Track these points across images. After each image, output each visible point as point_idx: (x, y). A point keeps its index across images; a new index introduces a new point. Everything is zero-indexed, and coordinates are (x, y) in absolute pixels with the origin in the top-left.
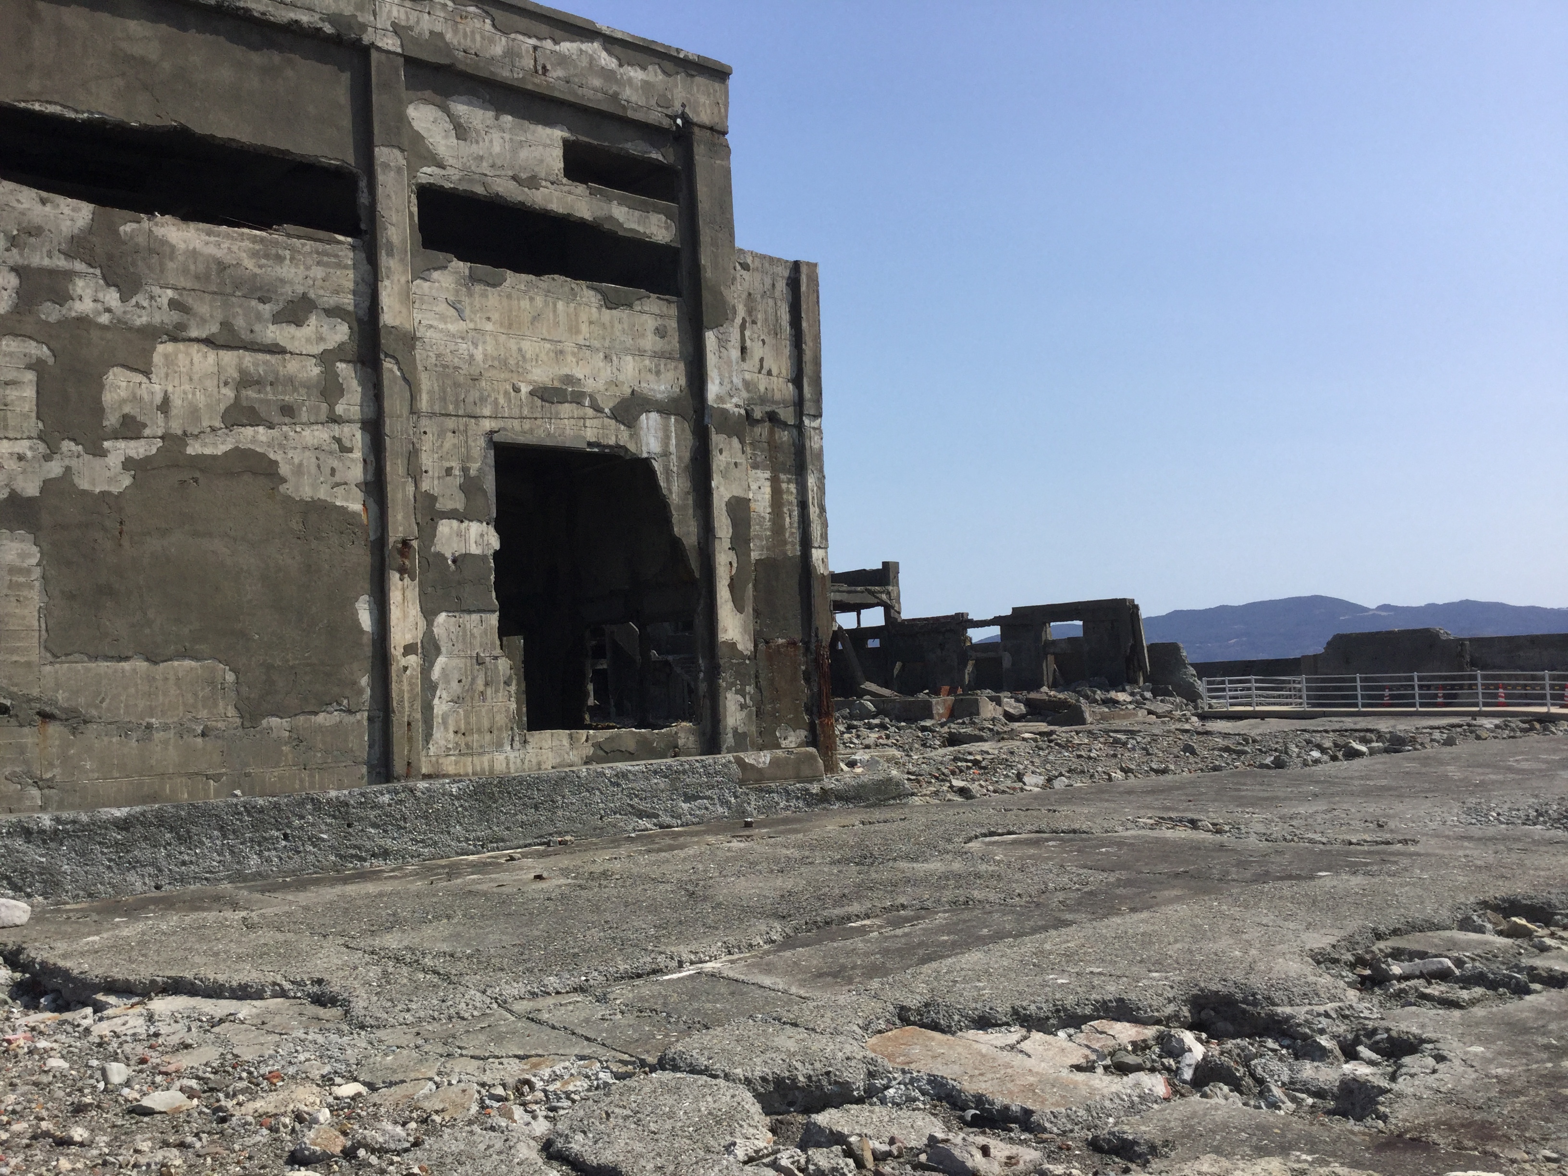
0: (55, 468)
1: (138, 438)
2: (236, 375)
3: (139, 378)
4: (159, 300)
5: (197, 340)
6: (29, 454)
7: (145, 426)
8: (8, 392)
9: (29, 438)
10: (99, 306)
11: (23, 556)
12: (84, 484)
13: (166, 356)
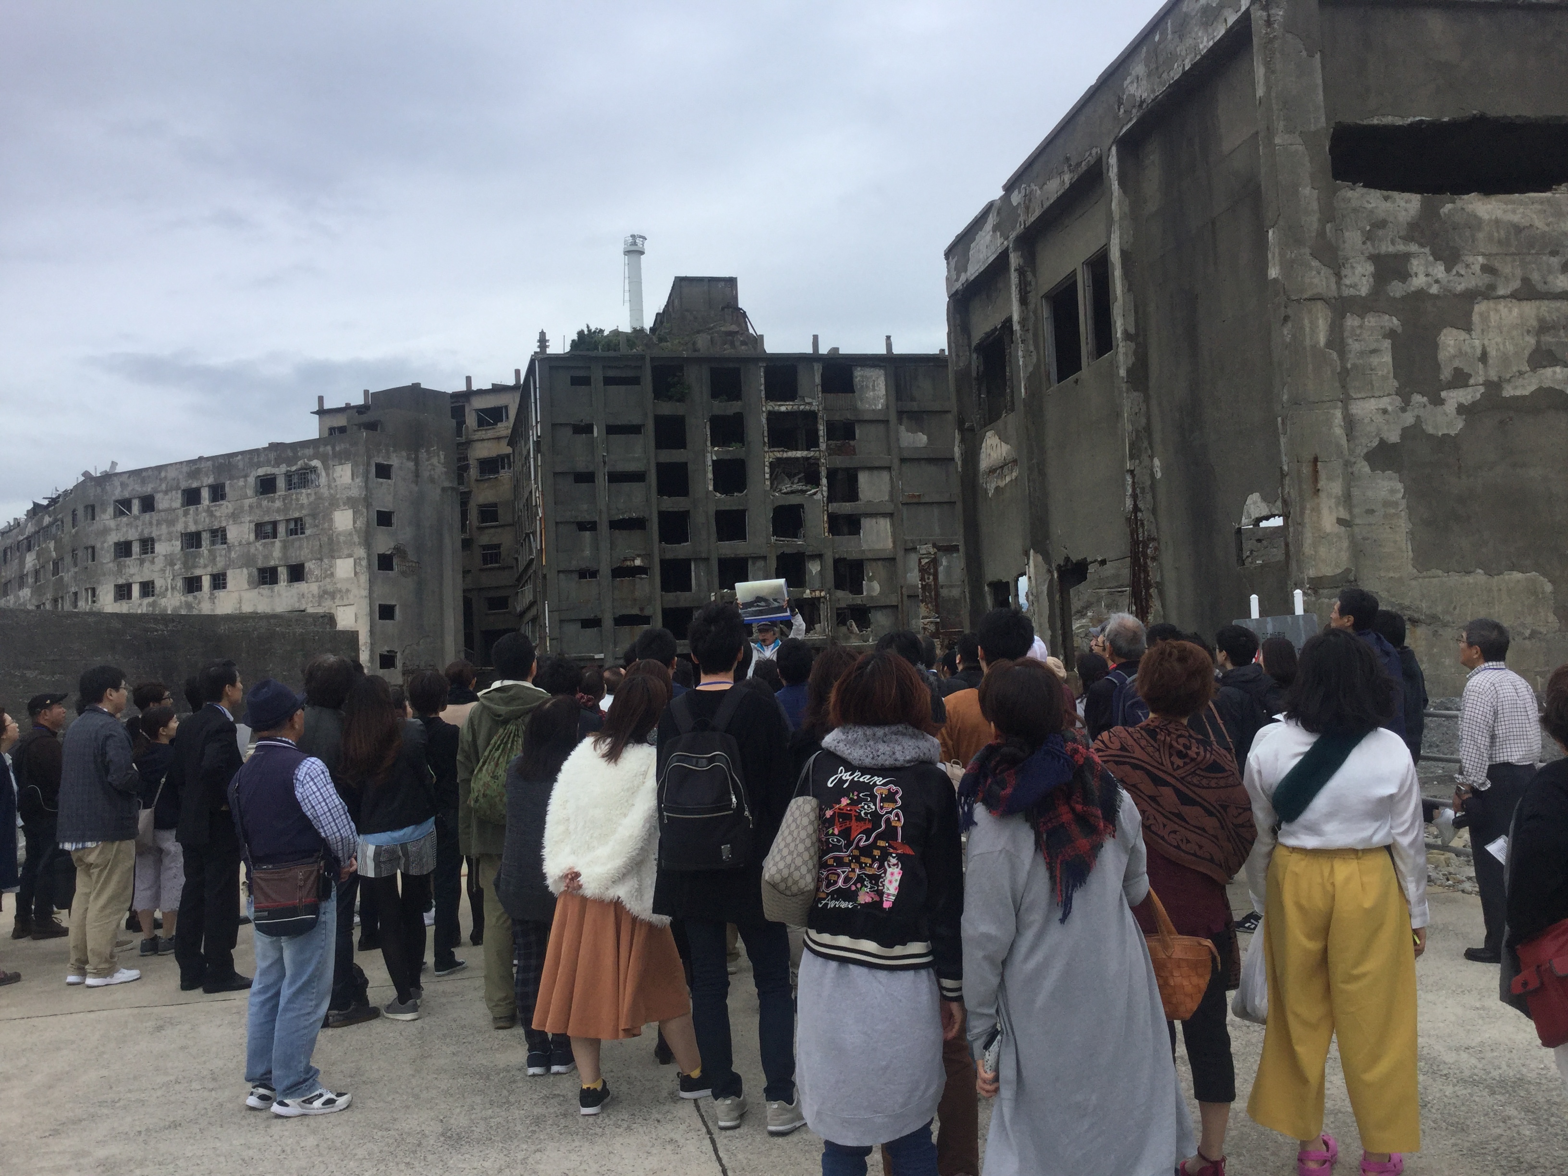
0: (1409, 419)
1: (1466, 386)
2: (1535, 323)
3: (1463, 335)
4: (1473, 267)
5: (1504, 297)
6: (1390, 408)
7: (1470, 376)
8: (1371, 360)
9: (1389, 395)
10: (1429, 279)
11: (1393, 491)
12: (1430, 430)
13: (1481, 314)
